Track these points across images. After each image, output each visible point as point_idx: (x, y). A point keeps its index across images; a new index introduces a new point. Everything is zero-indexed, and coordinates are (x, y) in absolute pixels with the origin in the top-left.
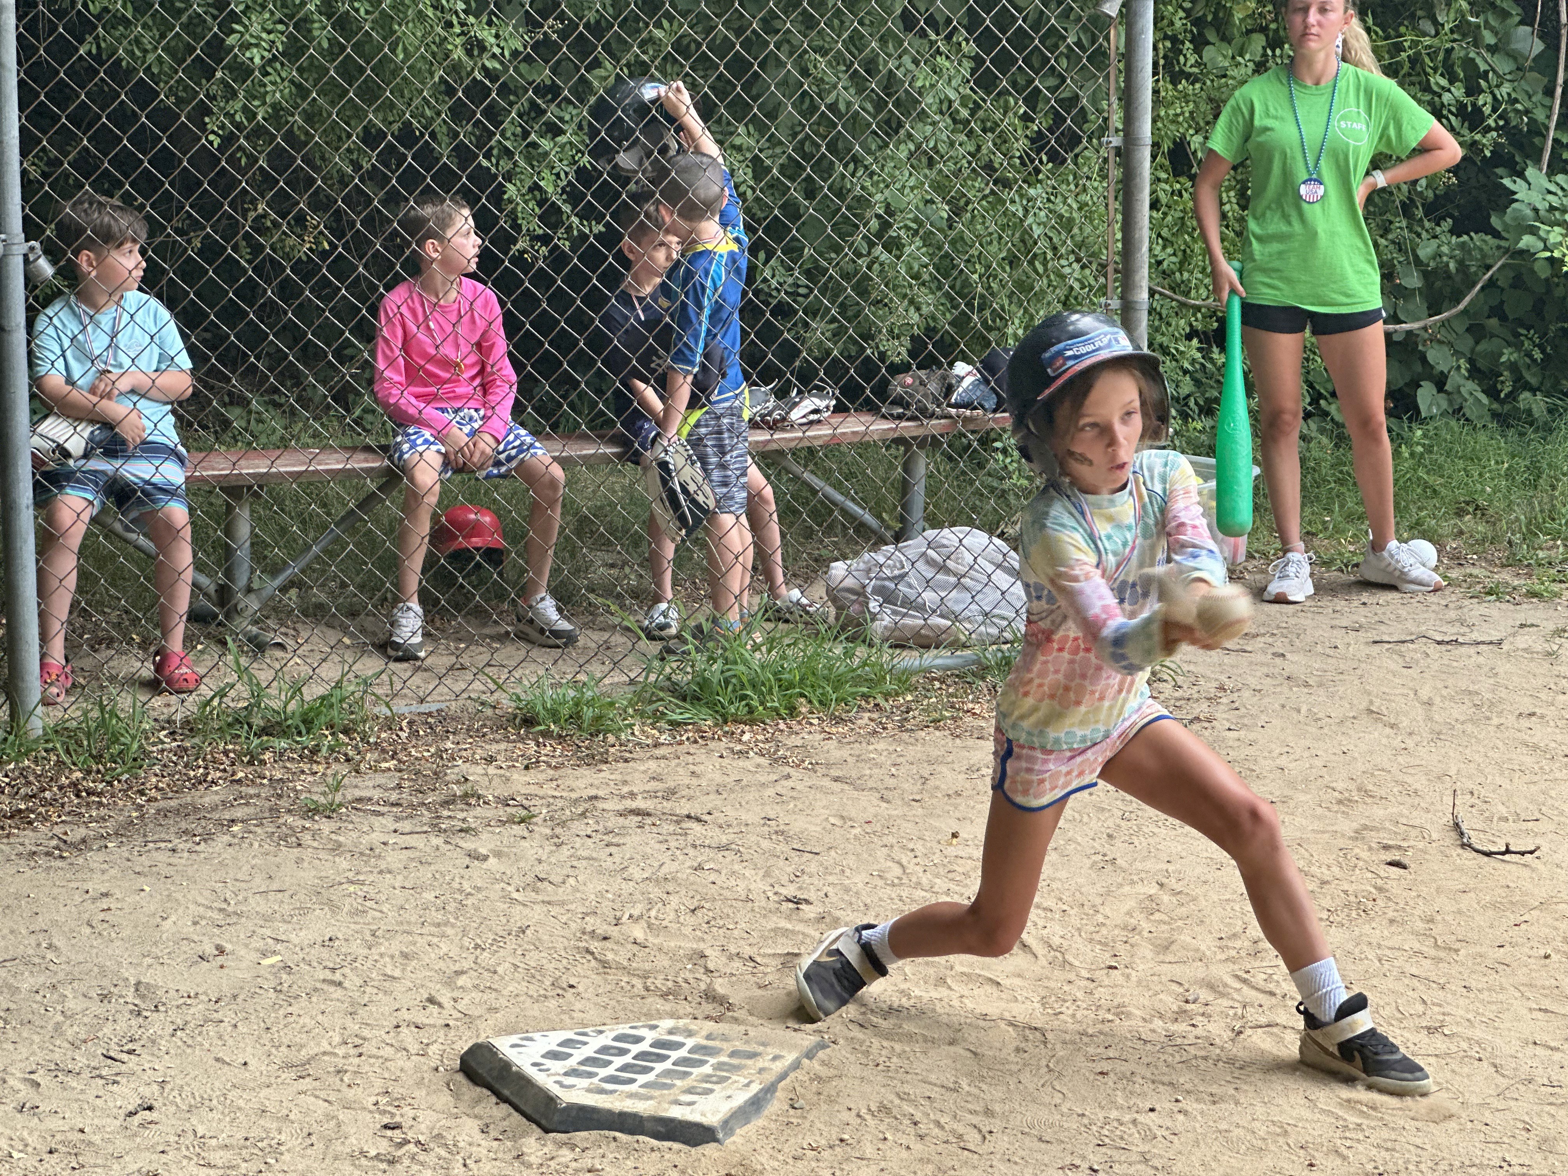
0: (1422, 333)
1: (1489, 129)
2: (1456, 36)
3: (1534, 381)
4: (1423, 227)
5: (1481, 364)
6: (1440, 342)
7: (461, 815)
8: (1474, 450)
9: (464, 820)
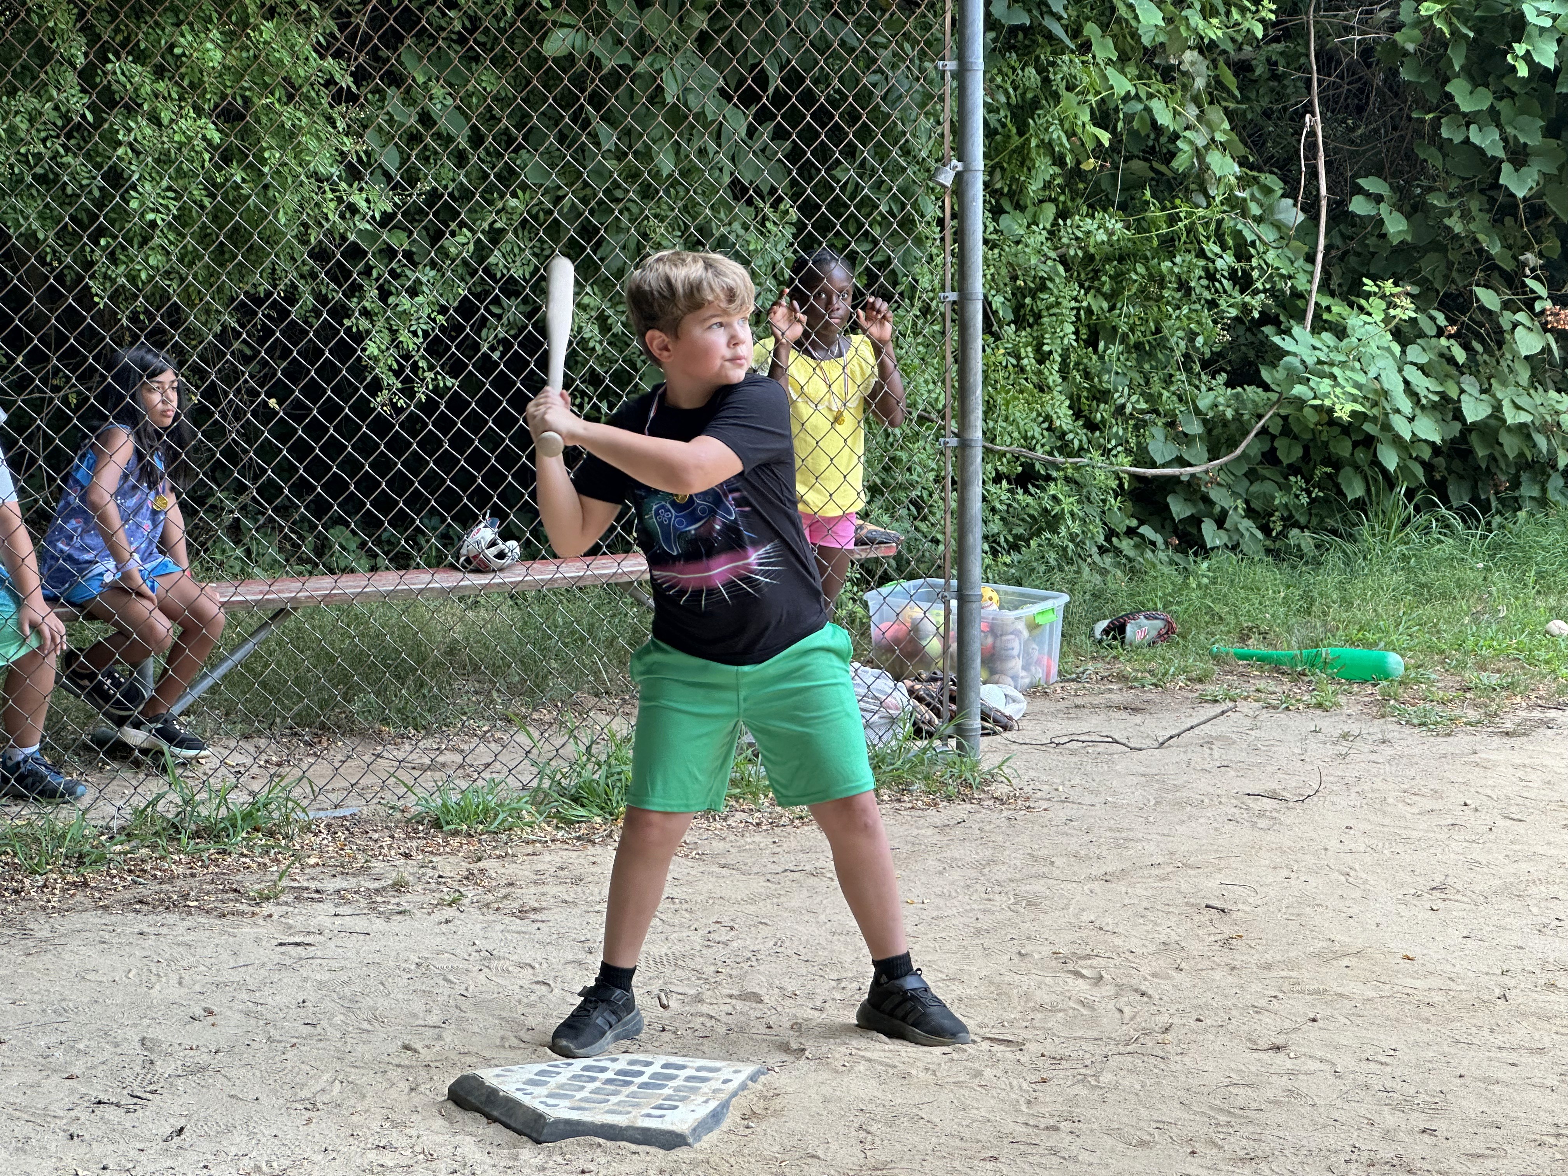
0: (1203, 476)
1: (1256, 292)
2: (1225, 208)
3: (1303, 520)
4: (1200, 380)
5: (1256, 505)
6: (1219, 484)
7: (393, 901)
8: (1253, 580)
9: (398, 904)
